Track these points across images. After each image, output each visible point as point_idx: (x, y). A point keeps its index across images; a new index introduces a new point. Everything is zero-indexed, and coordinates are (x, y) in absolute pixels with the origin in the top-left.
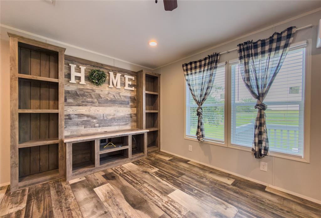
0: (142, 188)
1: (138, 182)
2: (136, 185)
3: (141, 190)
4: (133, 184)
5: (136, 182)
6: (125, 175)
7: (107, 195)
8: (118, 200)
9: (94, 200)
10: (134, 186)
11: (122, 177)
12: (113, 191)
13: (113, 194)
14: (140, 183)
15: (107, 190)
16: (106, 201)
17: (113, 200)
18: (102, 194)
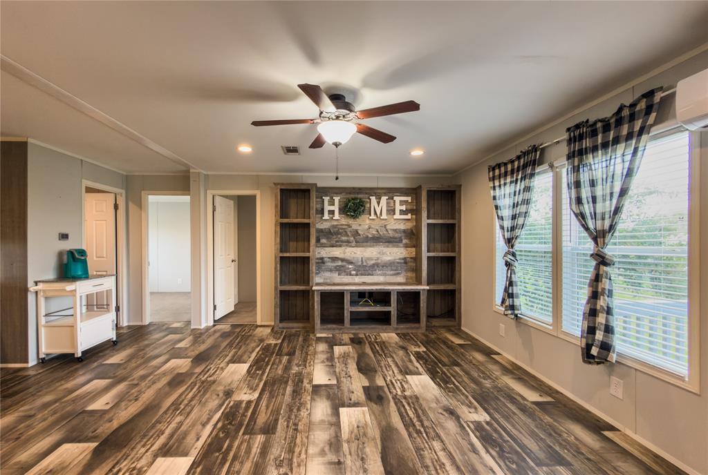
0: (425, 447)
1: (422, 430)
2: (415, 435)
3: (422, 452)
4: (411, 429)
5: (418, 428)
6: (403, 401)
7: (356, 431)
8: (367, 450)
9: (332, 430)
10: (410, 435)
11: (396, 404)
12: (367, 428)
13: (365, 434)
14: (427, 435)
15: (359, 422)
16: (348, 442)
17: (360, 446)
18: (347, 424)
